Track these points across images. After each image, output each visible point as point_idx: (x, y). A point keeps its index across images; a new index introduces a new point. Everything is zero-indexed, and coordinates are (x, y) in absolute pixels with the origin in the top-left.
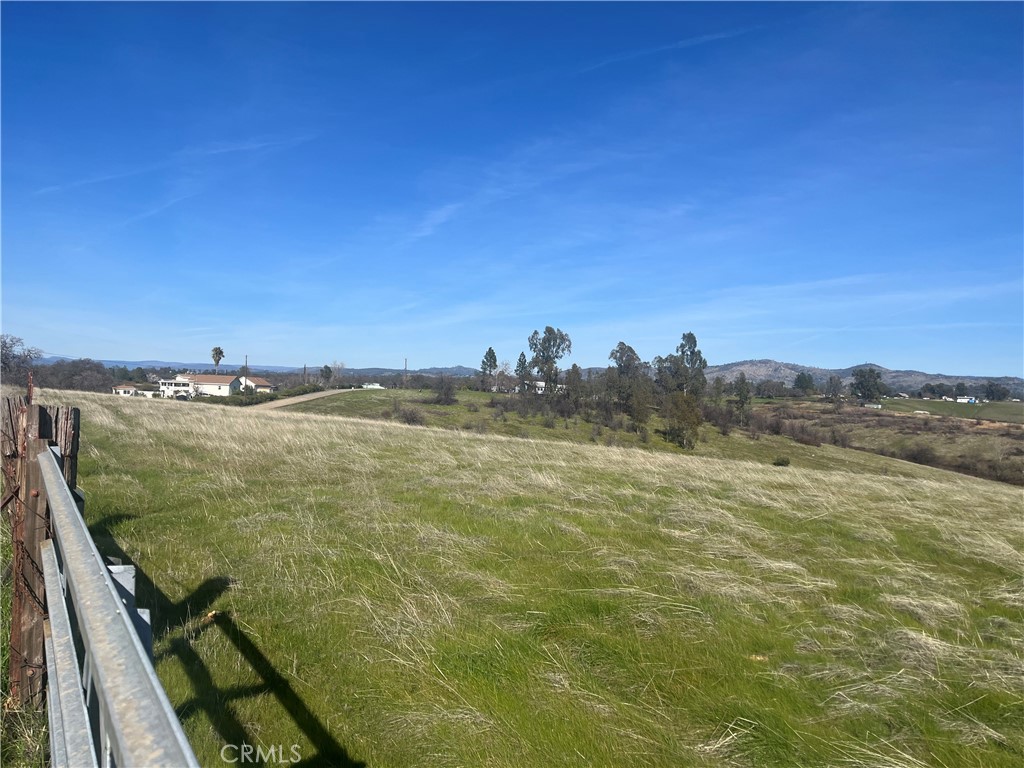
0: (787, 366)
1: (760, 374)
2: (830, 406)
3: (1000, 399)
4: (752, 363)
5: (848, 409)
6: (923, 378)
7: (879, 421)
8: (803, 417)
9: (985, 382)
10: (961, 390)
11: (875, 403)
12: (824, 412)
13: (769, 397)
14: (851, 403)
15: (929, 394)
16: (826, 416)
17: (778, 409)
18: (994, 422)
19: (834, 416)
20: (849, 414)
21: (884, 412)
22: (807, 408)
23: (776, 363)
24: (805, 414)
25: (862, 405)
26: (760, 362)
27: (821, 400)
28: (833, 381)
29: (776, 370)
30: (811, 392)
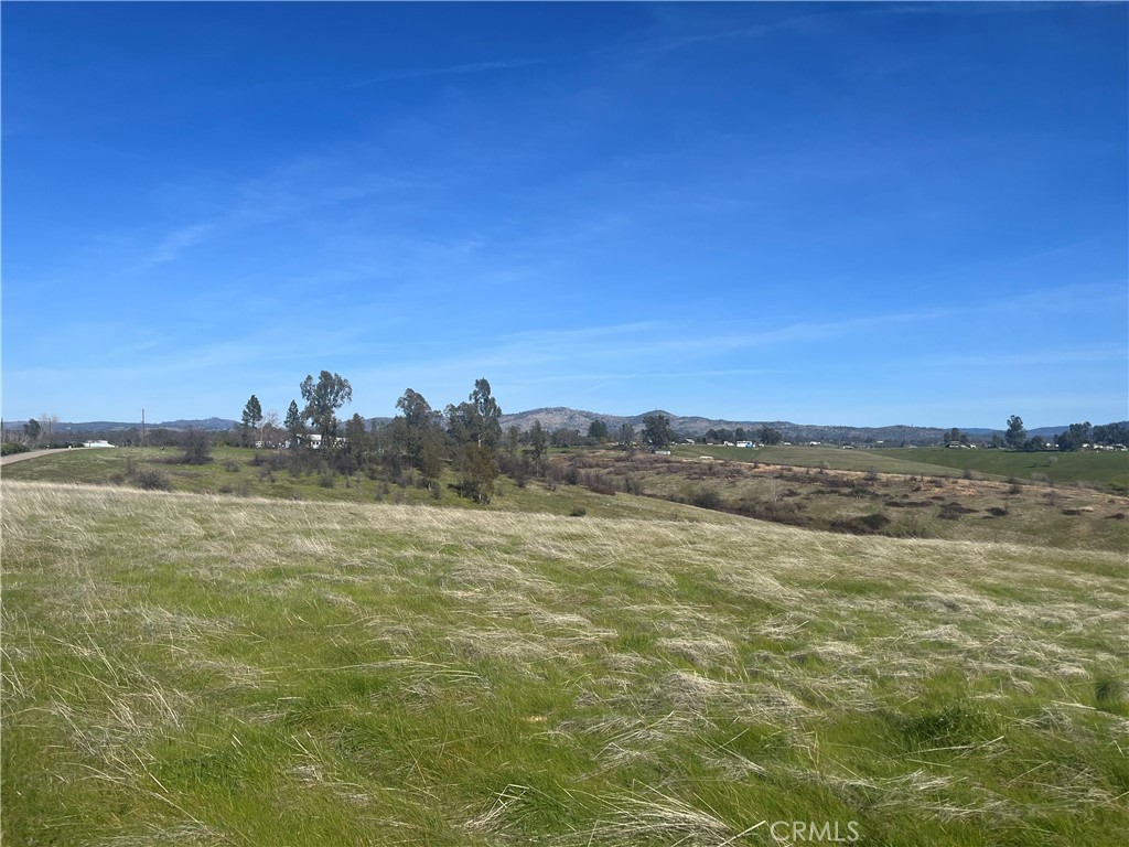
0: (581, 413)
1: (556, 422)
2: (623, 454)
3: (773, 443)
4: (547, 411)
5: (640, 456)
6: (707, 424)
7: (668, 468)
8: (598, 465)
9: (760, 427)
10: (740, 435)
11: (664, 450)
12: (618, 460)
13: (565, 446)
14: (642, 450)
15: (712, 440)
16: (620, 464)
17: (574, 458)
18: (768, 465)
19: (628, 464)
20: (642, 462)
21: (673, 459)
22: (601, 456)
23: (571, 411)
24: (601, 463)
25: (653, 452)
26: (555, 409)
27: (614, 448)
28: (626, 427)
29: (571, 418)
30: (605, 440)
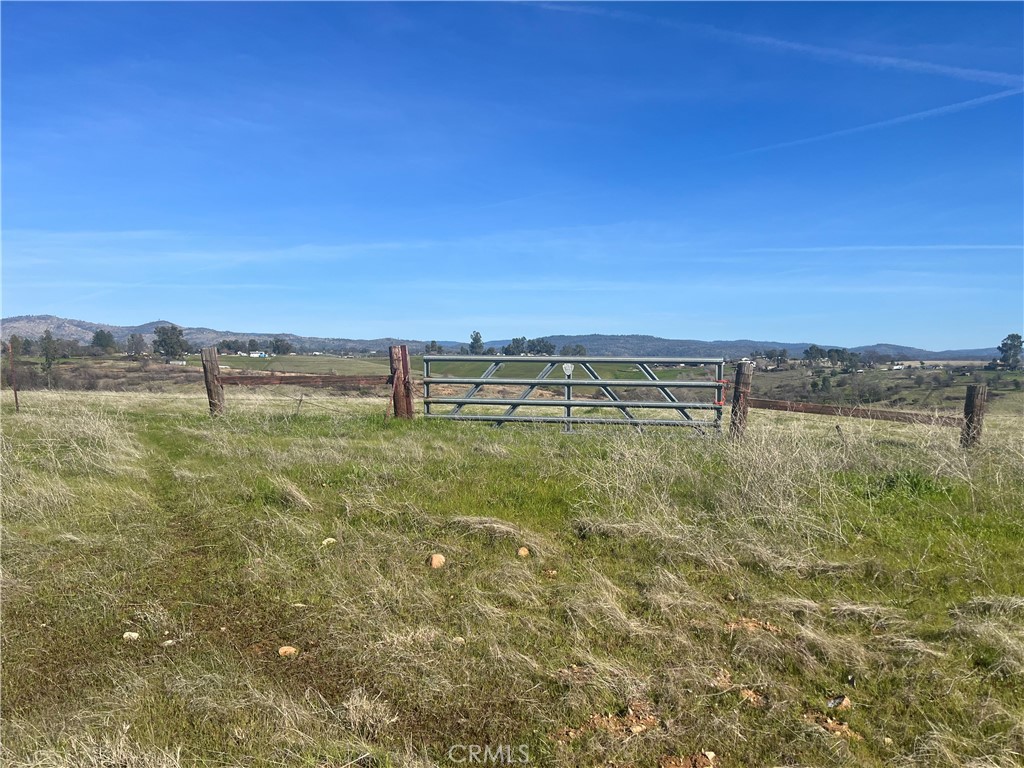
0: (71, 322)
1: (38, 331)
2: (135, 364)
3: (284, 353)
4: (29, 319)
5: (154, 366)
6: (214, 335)
7: (186, 377)
8: (107, 376)
9: (272, 339)
10: (254, 346)
11: (178, 360)
12: (130, 370)
13: (64, 357)
14: (155, 360)
15: (226, 350)
16: (132, 375)
17: (77, 369)
18: (284, 373)
19: (141, 374)
20: (157, 372)
21: (190, 368)
22: (109, 367)
23: (58, 319)
24: (110, 374)
25: (167, 362)
26: (39, 318)
27: (124, 359)
28: (135, 336)
29: (59, 327)
30: (112, 350)
